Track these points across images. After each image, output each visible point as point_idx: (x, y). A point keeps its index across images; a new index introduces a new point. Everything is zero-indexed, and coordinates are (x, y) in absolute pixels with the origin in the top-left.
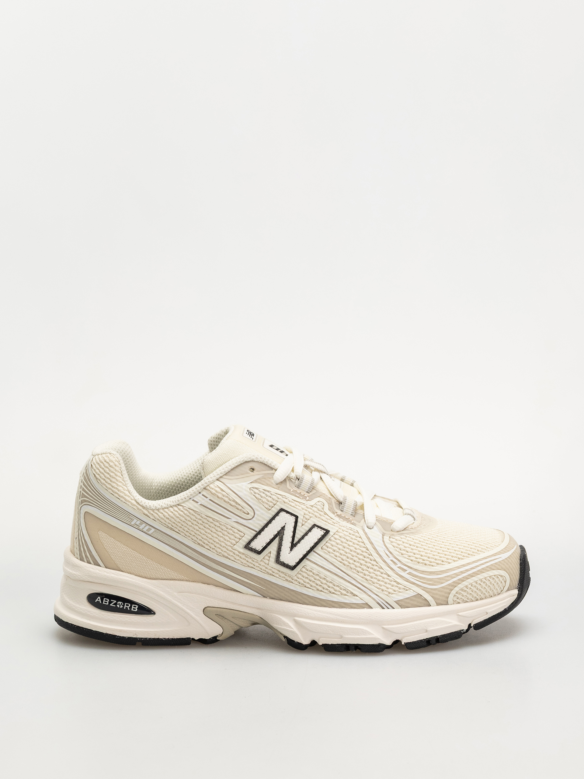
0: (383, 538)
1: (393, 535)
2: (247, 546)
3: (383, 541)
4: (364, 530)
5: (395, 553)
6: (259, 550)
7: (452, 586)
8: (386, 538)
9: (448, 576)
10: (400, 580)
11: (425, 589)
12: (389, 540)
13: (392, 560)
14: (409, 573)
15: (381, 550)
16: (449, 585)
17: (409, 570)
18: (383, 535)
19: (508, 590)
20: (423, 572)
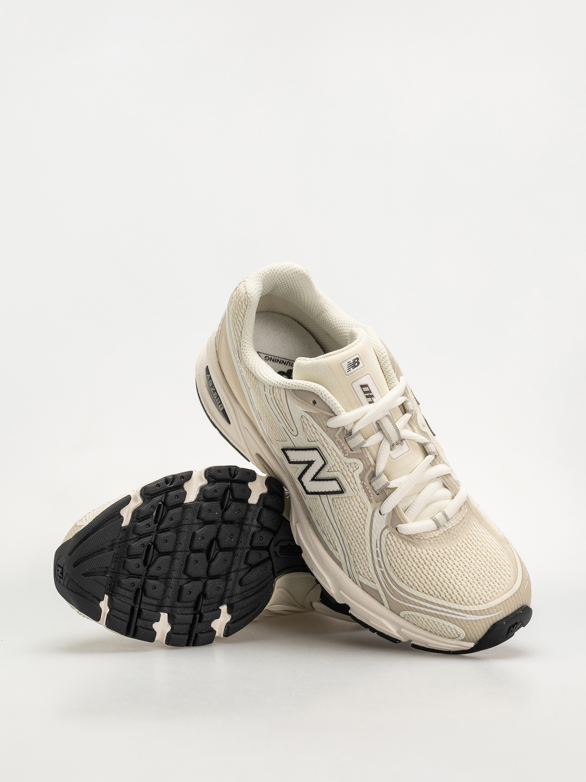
0: (384, 529)
1: (394, 533)
2: (284, 450)
3: (382, 532)
4: (374, 512)
5: (383, 549)
6: (291, 461)
7: (406, 608)
8: (387, 531)
9: (407, 599)
10: (372, 570)
11: (385, 592)
12: (387, 535)
13: (377, 551)
14: (382, 572)
15: (375, 537)
16: (404, 606)
17: (383, 570)
18: (386, 527)
19: (462, 640)
20: (392, 580)
